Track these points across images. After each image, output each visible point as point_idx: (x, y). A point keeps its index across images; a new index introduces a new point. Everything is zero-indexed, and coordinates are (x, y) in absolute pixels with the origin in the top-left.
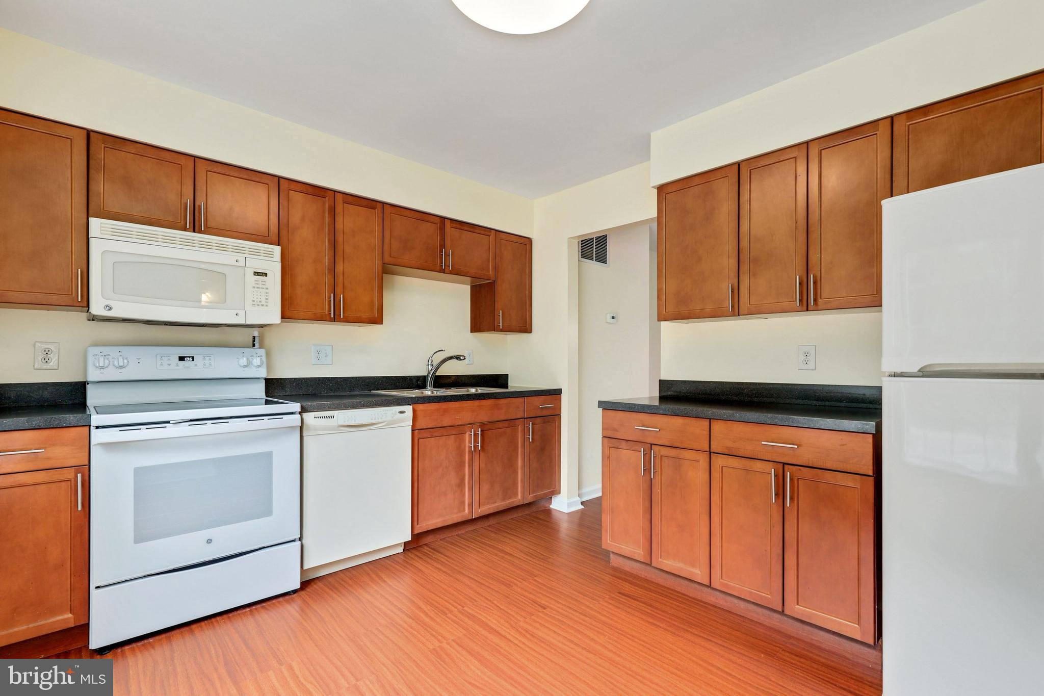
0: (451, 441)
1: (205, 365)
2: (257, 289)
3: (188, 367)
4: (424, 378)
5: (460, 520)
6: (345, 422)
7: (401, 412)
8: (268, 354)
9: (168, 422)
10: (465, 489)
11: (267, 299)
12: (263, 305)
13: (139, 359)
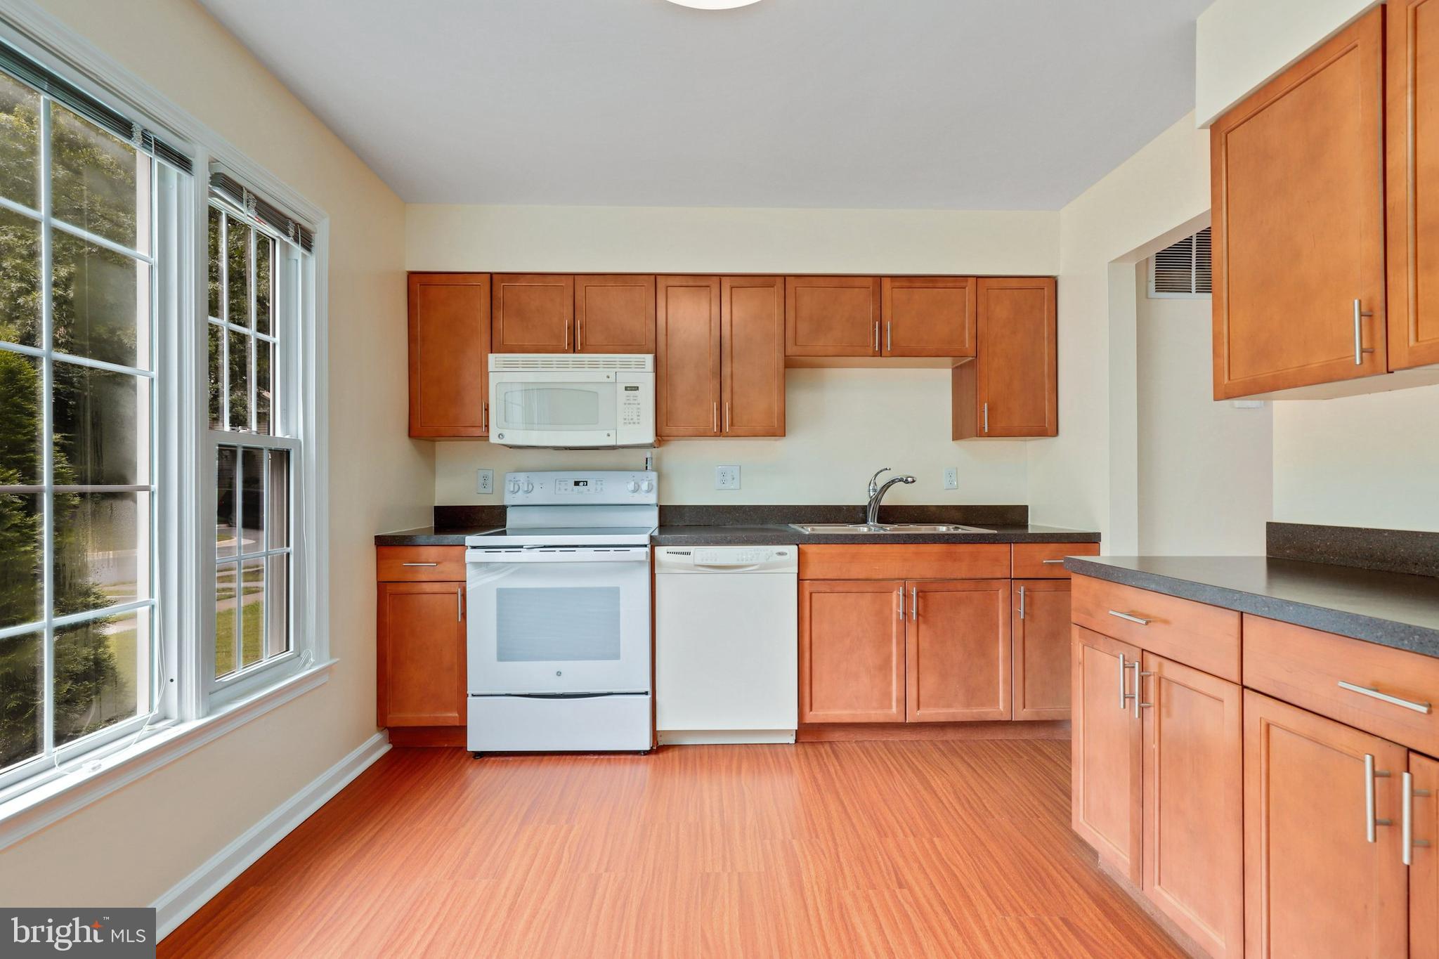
0: (866, 601)
1: (596, 490)
2: (628, 406)
3: (582, 492)
4: (864, 509)
5: (881, 720)
6: (702, 560)
7: (780, 554)
8: (660, 477)
9: (522, 547)
10: (891, 675)
11: (638, 416)
12: (634, 423)
13: (542, 484)
